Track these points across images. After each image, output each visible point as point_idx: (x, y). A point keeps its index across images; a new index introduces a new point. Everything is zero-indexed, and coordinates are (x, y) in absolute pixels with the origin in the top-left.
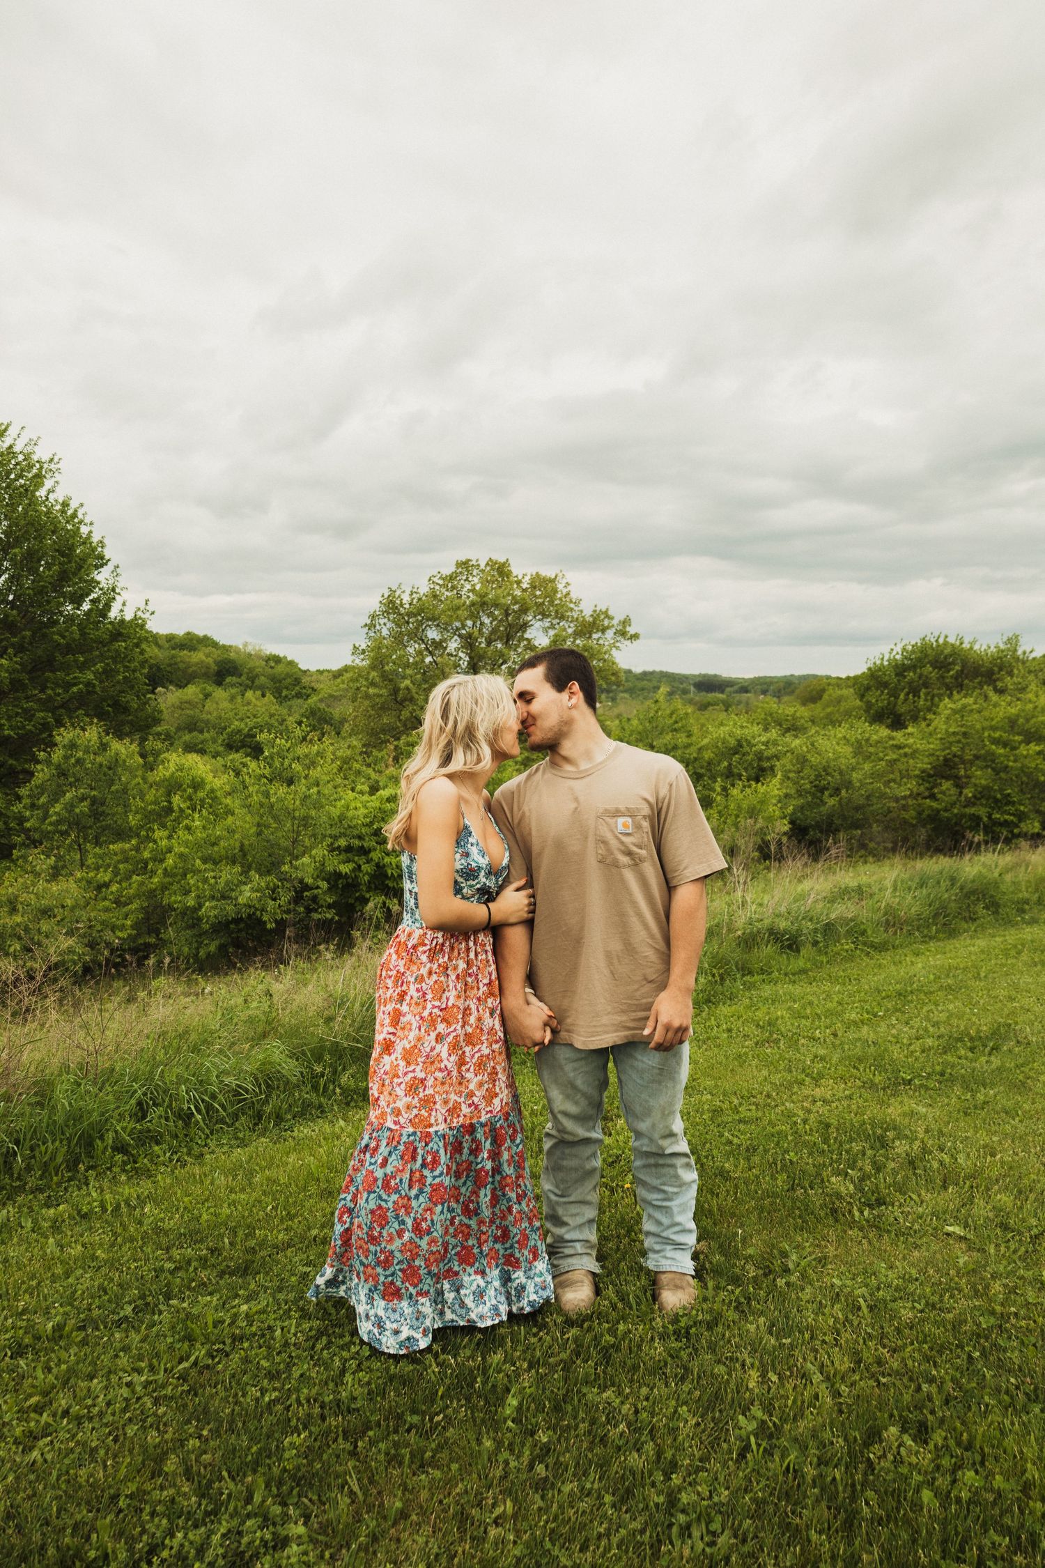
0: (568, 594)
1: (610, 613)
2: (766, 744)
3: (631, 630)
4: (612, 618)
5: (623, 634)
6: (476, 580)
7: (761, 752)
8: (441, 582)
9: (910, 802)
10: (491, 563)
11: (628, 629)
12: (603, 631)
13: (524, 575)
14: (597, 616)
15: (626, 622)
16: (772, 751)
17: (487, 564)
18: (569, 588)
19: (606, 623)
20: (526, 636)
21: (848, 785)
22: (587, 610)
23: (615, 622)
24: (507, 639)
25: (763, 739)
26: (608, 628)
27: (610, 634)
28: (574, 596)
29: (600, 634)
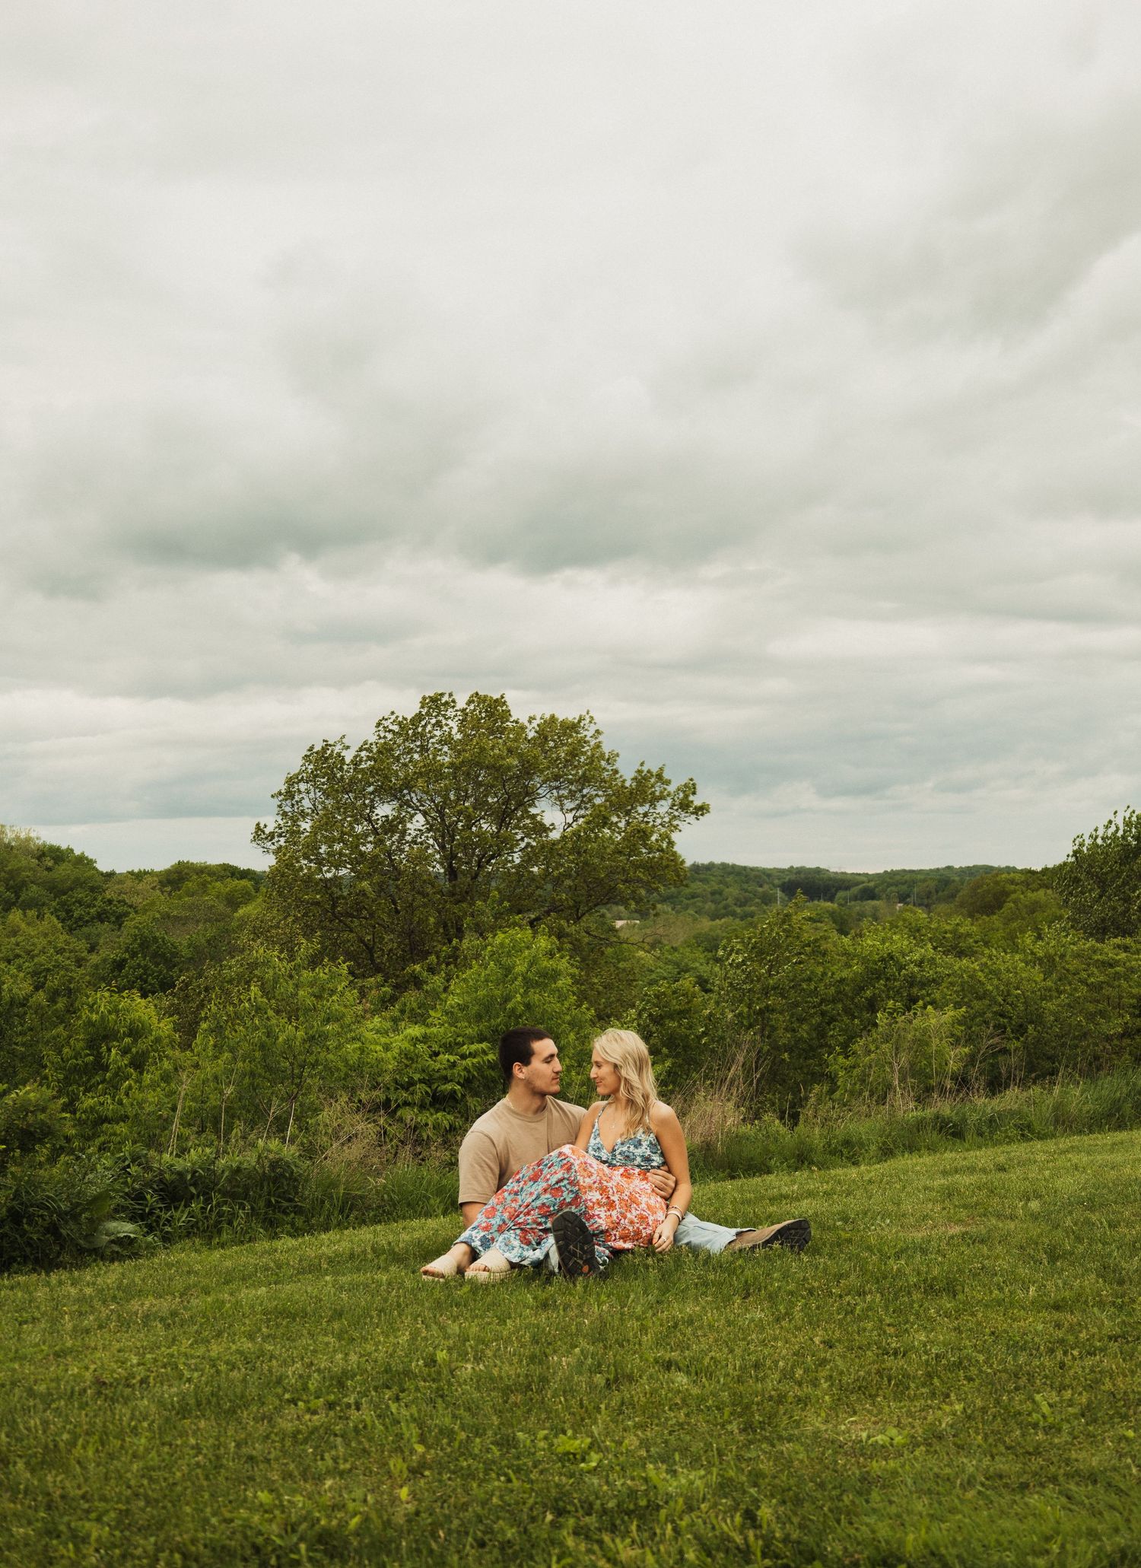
0: (598, 746)
1: (666, 776)
2: (920, 964)
3: (697, 801)
4: (668, 782)
5: (685, 805)
6: (454, 724)
7: (913, 976)
8: (396, 728)
9: (1126, 1041)
10: (477, 698)
11: (691, 798)
12: (654, 801)
13: (531, 719)
14: (643, 779)
15: (690, 788)
16: (930, 973)
17: (469, 703)
18: (601, 738)
19: (658, 789)
20: (533, 811)
21: (1038, 1019)
22: (627, 773)
23: (672, 788)
24: (503, 817)
25: (916, 957)
26: (662, 798)
27: (663, 807)
28: (606, 749)
29: (646, 808)
